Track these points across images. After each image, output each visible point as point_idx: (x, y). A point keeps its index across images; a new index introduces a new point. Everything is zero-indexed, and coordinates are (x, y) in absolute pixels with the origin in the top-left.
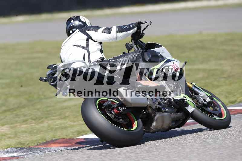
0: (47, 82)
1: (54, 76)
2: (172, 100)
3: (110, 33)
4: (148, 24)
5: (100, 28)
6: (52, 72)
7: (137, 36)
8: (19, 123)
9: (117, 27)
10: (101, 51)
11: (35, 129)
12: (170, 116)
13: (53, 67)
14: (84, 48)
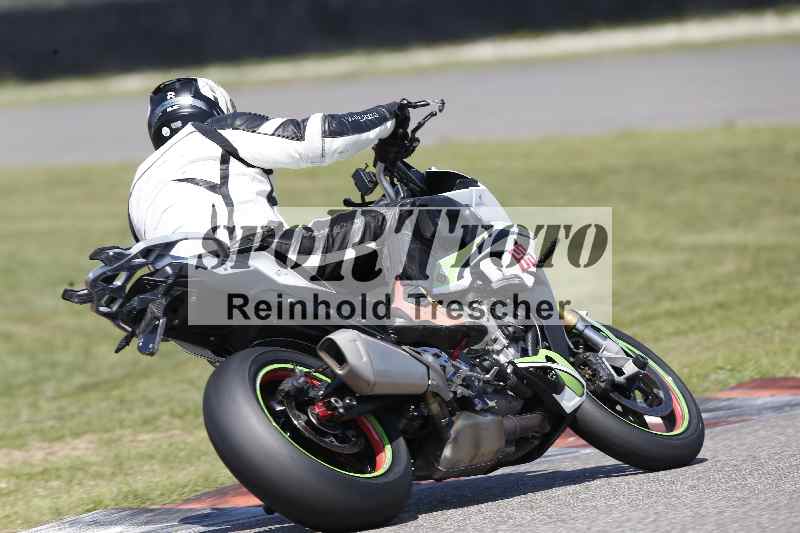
0: (89, 305)
1: (111, 283)
2: (509, 371)
3: (300, 137)
4: (433, 107)
5: (267, 119)
6: (104, 273)
7: (395, 150)
8: (129, 427)
9: (325, 118)
10: (272, 200)
11: (182, 446)
12: (502, 423)
13: (111, 253)
14: (212, 188)
